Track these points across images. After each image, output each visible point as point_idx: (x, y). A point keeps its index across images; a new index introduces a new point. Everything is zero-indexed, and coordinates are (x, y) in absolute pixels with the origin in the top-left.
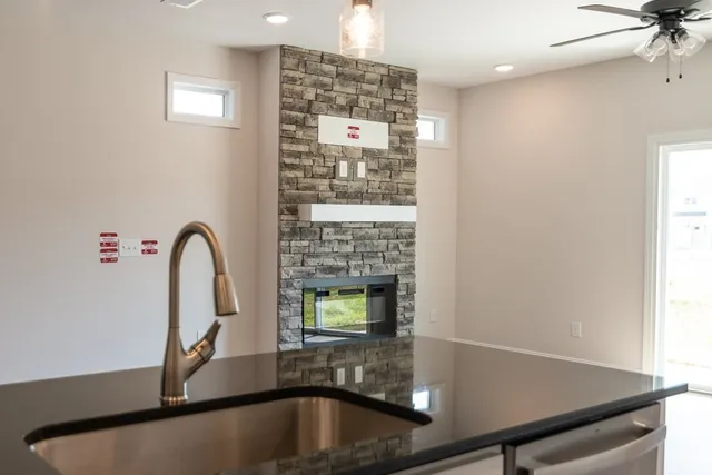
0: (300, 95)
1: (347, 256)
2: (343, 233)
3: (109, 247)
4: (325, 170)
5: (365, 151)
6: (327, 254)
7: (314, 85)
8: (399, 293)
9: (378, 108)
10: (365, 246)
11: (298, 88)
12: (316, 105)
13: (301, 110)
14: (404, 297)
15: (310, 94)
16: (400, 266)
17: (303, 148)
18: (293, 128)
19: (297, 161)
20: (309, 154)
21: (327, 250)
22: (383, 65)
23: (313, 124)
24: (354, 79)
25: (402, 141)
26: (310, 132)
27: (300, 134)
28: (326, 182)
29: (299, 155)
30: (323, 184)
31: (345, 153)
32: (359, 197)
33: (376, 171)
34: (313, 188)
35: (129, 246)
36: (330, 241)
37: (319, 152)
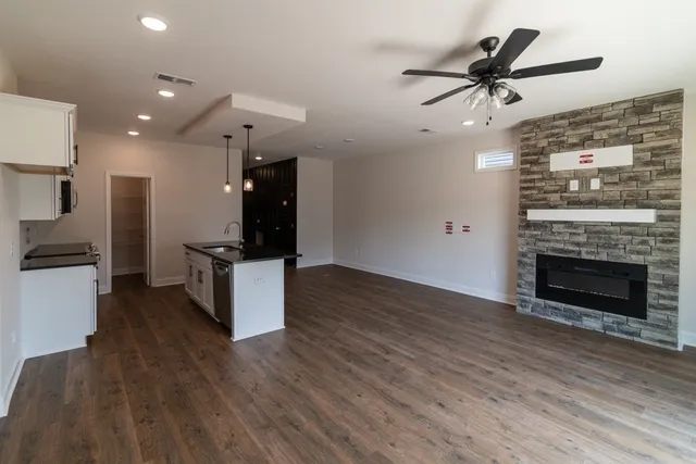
0: (535, 146)
1: (578, 244)
2: (575, 228)
3: (449, 228)
4: (557, 188)
5: (600, 170)
6: (557, 241)
7: (547, 137)
8: (649, 281)
9: (617, 135)
10: (601, 238)
11: (533, 142)
12: (547, 149)
13: (535, 154)
14: (658, 286)
15: (544, 143)
16: (650, 258)
17: (536, 177)
18: (528, 166)
19: (532, 185)
20: (543, 179)
21: (558, 238)
22: (625, 101)
23: (545, 160)
24: (588, 122)
25: (653, 155)
26: (543, 166)
27: (535, 168)
28: (558, 195)
29: (533, 181)
30: (555, 197)
31: (576, 175)
32: (593, 203)
33: (616, 183)
34: (545, 199)
35: (457, 228)
36: (560, 233)
37: (551, 177)
